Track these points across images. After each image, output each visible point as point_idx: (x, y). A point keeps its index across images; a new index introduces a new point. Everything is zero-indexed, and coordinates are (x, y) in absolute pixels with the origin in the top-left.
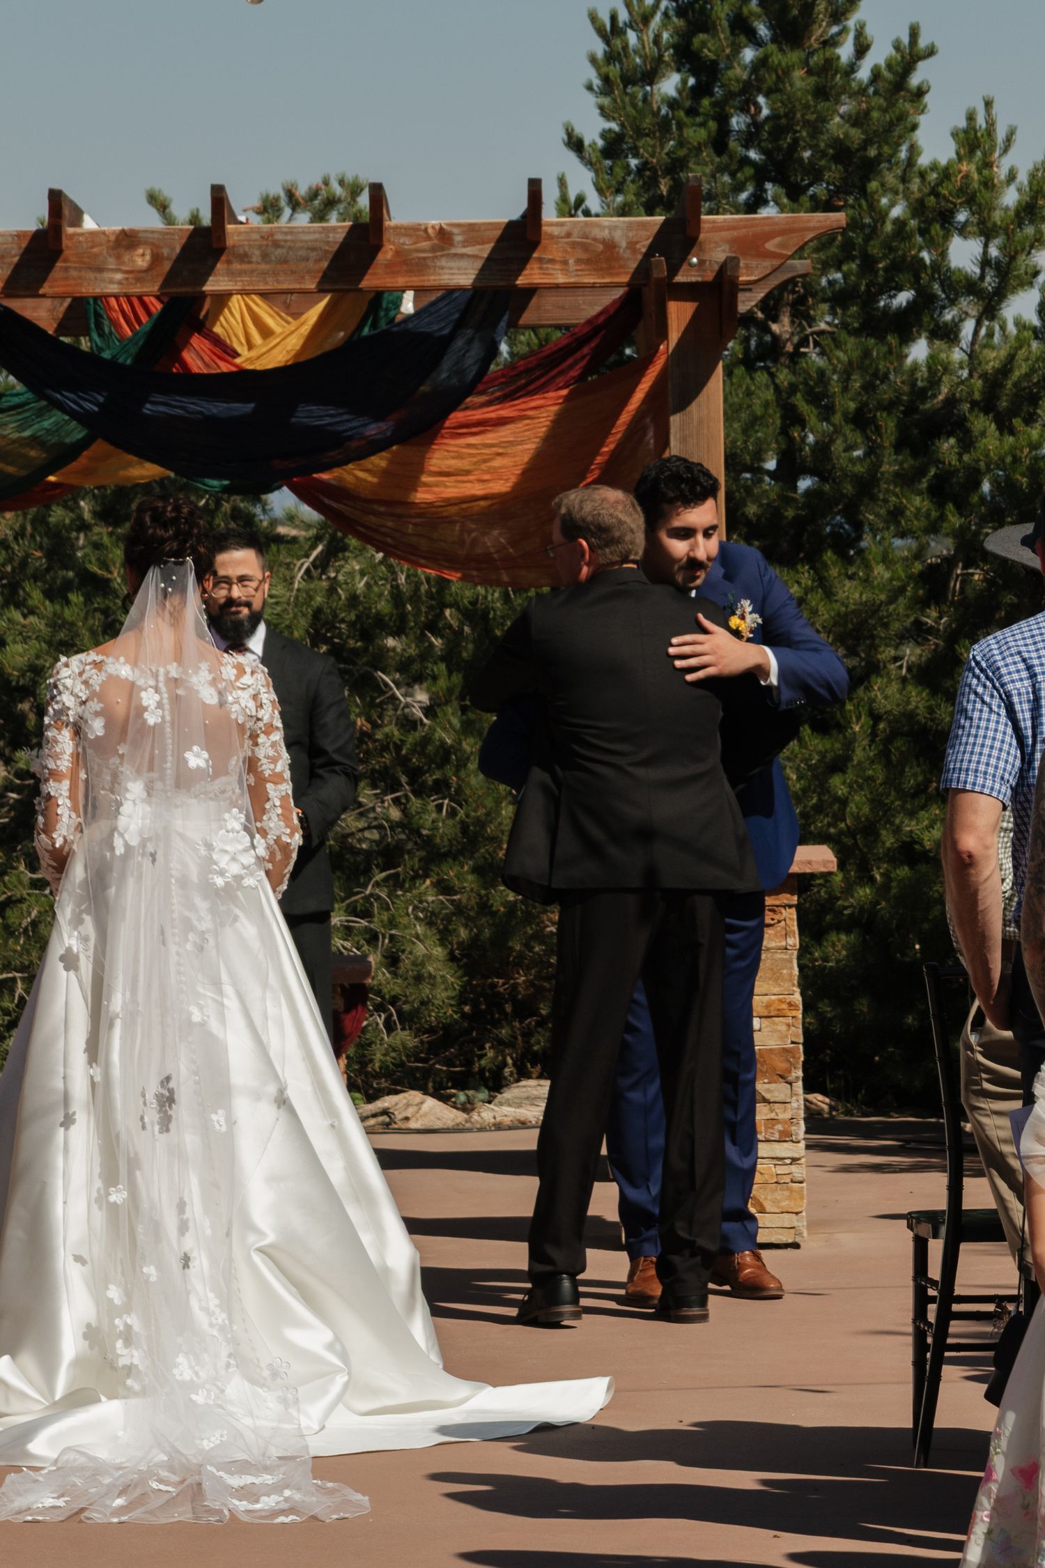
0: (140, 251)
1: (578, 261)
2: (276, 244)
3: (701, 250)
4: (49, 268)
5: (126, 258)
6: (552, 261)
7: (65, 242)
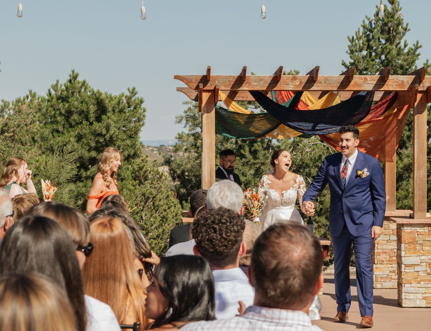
0: (297, 81)
1: (395, 85)
2: (328, 80)
3: (423, 83)
4: (277, 84)
5: (294, 82)
6: (390, 85)
7: (281, 79)
